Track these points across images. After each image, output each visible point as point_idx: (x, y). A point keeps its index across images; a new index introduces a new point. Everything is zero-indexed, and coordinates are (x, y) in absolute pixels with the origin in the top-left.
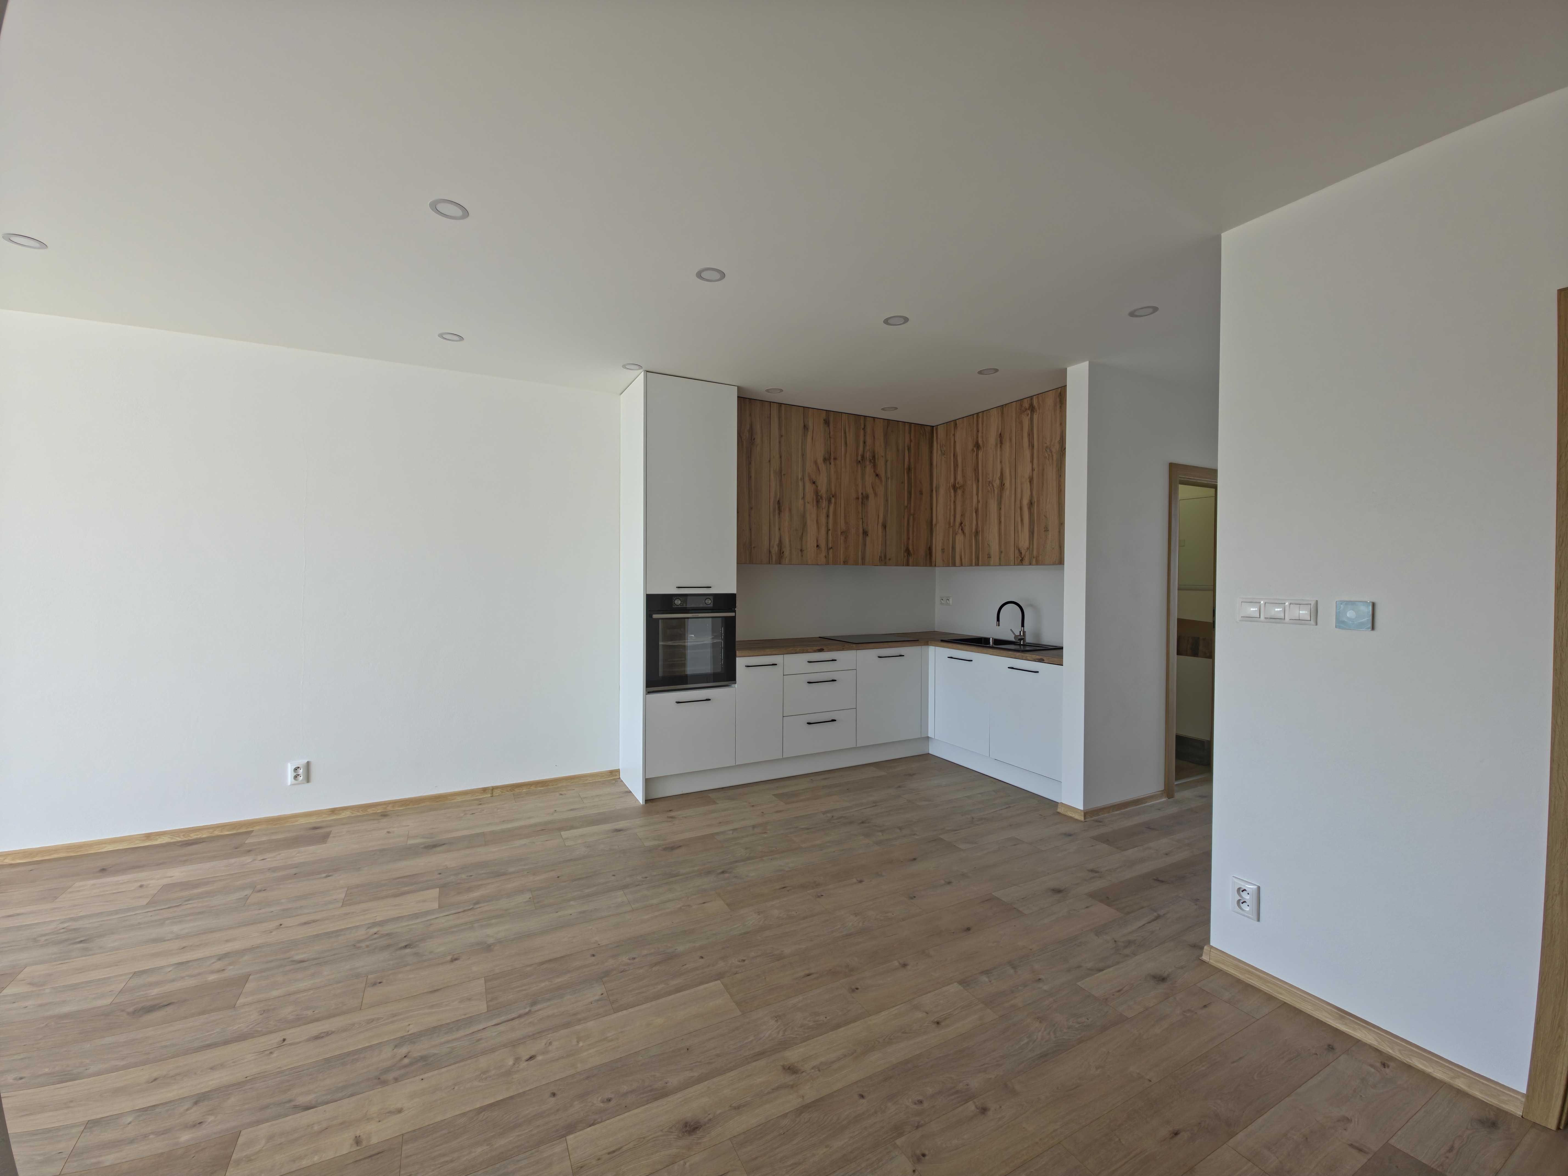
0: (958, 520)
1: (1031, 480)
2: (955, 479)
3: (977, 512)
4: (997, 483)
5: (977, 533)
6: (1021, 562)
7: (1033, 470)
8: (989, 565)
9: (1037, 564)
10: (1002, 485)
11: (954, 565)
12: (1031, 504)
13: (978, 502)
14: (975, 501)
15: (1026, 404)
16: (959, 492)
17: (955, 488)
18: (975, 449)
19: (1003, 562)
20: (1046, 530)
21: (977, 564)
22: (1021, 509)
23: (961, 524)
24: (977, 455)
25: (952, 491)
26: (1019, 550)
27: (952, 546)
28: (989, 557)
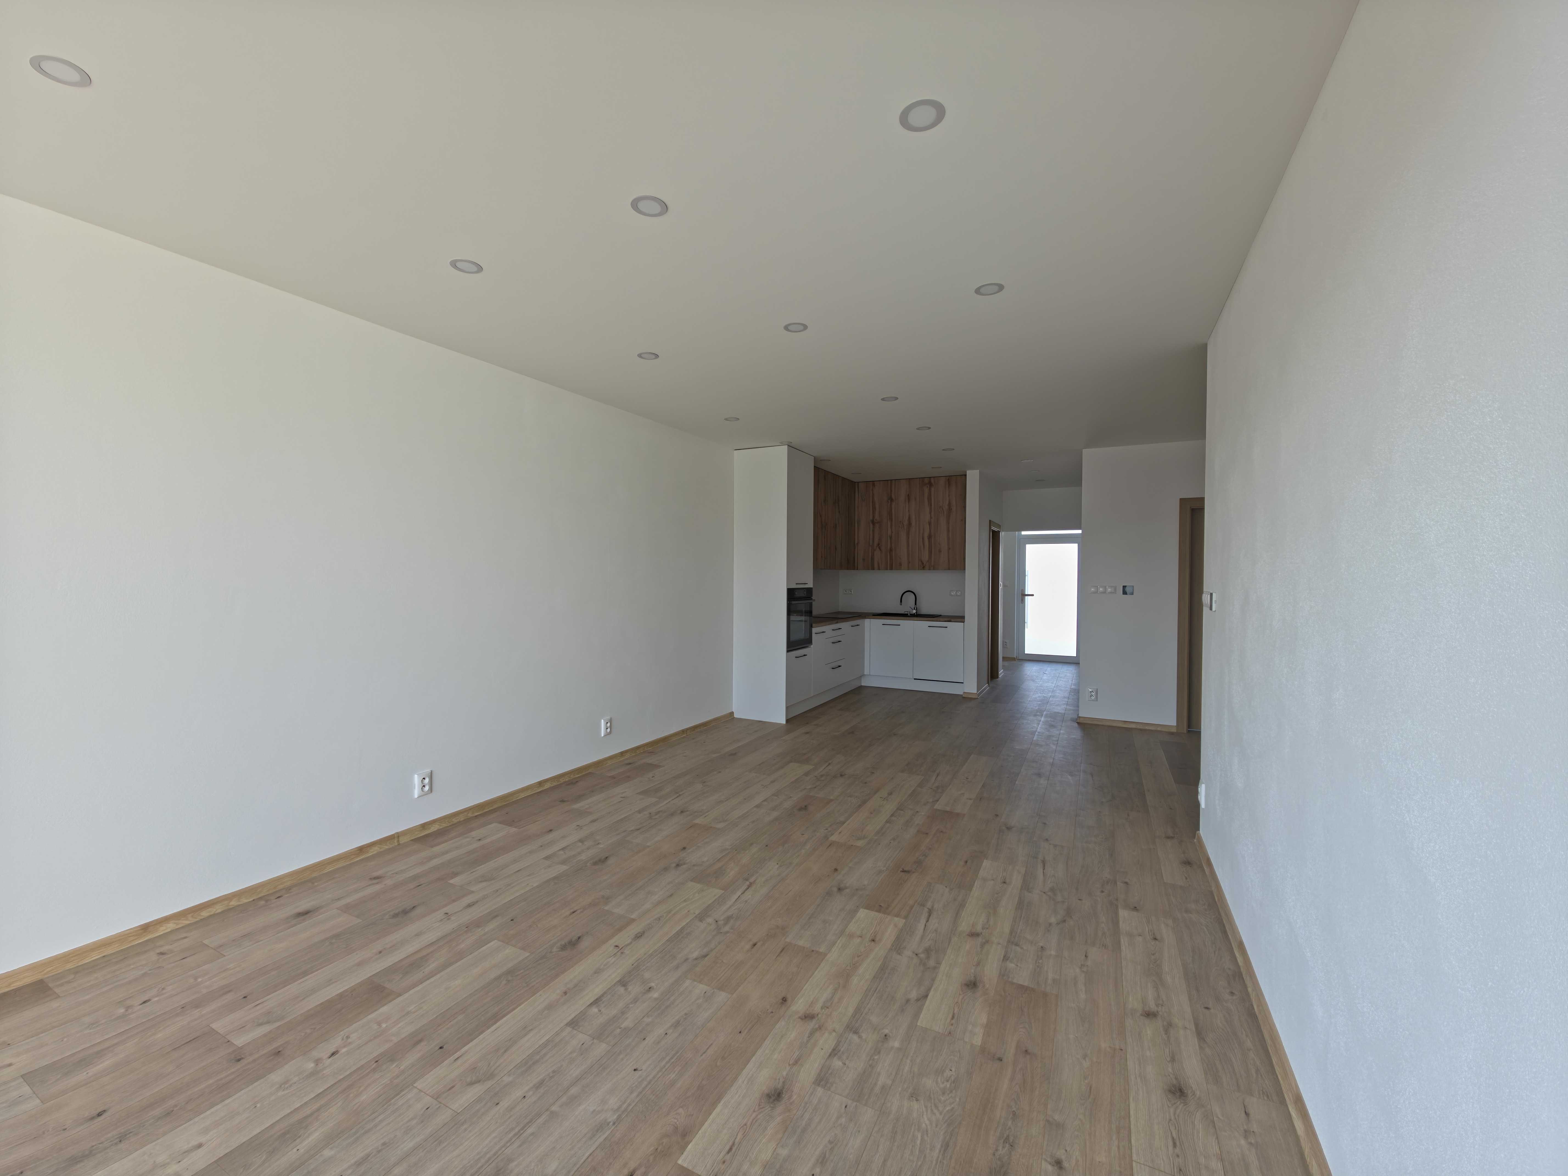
0: (876, 542)
1: (930, 524)
2: (874, 517)
3: (891, 538)
4: (906, 523)
5: (891, 550)
6: (924, 568)
7: (931, 518)
8: (900, 569)
9: (934, 569)
10: (910, 524)
11: (873, 569)
12: (930, 537)
13: (892, 532)
14: (889, 532)
15: (926, 481)
16: (877, 526)
17: (873, 523)
18: (889, 501)
19: (911, 567)
20: (940, 551)
21: (891, 569)
22: (923, 539)
23: (879, 544)
24: (891, 505)
25: (871, 525)
26: (922, 561)
27: (872, 558)
28: (901, 565)
